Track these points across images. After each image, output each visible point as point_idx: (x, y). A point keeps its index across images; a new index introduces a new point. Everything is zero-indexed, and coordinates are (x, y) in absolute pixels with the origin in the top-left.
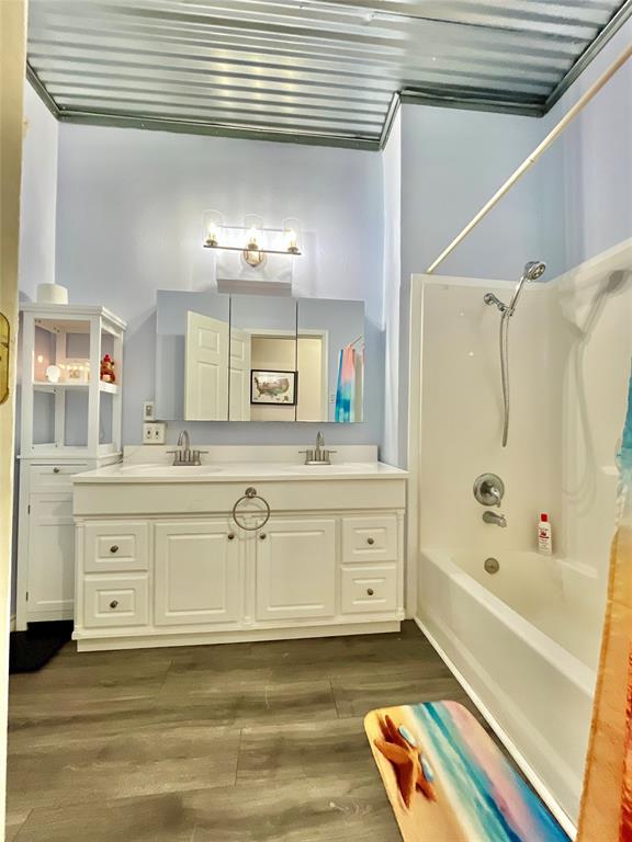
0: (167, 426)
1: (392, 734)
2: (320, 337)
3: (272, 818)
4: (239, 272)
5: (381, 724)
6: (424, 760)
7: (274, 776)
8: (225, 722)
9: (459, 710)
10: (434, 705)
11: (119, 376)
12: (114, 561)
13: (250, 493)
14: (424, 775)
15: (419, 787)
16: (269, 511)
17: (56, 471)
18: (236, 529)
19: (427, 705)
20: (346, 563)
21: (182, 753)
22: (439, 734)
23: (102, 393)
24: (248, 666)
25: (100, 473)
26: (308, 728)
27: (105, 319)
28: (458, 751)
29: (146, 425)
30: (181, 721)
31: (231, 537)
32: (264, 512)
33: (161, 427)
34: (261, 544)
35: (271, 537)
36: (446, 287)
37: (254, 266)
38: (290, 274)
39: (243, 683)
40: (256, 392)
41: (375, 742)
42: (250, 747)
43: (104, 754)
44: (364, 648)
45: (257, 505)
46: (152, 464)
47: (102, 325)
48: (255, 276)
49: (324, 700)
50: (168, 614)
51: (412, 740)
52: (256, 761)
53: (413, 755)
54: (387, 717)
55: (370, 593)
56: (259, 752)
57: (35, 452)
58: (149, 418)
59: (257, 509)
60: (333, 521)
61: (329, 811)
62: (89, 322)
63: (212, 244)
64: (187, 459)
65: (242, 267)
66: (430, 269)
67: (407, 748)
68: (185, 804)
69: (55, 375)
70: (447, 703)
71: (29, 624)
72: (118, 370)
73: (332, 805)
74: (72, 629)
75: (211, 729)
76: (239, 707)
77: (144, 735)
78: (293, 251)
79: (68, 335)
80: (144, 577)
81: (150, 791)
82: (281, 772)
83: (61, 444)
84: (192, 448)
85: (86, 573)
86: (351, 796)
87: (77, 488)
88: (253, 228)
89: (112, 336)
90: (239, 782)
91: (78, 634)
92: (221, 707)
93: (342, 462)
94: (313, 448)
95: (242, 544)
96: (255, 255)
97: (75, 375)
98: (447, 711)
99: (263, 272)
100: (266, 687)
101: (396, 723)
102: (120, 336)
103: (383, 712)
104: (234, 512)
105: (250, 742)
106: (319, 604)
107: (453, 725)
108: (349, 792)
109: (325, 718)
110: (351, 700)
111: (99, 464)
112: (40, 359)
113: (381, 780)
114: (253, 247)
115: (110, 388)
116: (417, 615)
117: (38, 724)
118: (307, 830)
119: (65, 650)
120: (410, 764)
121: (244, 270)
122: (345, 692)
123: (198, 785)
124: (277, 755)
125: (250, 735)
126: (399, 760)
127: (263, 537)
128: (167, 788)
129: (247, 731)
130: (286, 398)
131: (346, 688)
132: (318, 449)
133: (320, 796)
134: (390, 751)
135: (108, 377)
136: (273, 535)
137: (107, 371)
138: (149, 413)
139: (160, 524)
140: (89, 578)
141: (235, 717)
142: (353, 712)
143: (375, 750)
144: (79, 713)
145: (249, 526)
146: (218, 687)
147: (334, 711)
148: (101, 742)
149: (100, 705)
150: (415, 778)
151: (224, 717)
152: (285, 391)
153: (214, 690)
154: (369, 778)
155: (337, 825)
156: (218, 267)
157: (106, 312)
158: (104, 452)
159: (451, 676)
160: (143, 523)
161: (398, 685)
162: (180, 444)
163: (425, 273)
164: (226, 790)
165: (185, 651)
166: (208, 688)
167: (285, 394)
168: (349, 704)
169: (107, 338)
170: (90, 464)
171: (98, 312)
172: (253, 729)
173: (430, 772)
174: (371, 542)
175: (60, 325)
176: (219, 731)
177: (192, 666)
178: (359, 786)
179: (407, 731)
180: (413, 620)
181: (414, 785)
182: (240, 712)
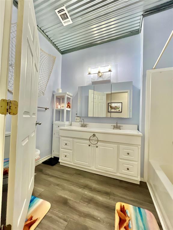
0: (80, 118)
1: (123, 210)
2: (127, 92)
3: (84, 214)
4: (97, 79)
5: (121, 206)
6: (130, 222)
7: (88, 205)
8: (82, 189)
9: (150, 214)
10: (141, 209)
11: (71, 107)
12: (66, 146)
13: (94, 135)
14: (128, 225)
15: (125, 228)
16: (98, 140)
17: (59, 126)
18: (91, 144)
19: (139, 208)
20: (120, 159)
21: (71, 191)
22: (139, 218)
23: (67, 110)
24: (91, 179)
25: (66, 128)
26: (100, 198)
27: (67, 94)
28: (144, 225)
29: (76, 117)
30: (73, 185)
31: (89, 146)
32: (97, 140)
33: (79, 118)
34: (97, 148)
35: (99, 147)
36: (161, 72)
37: (100, 77)
38: (110, 77)
39: (89, 182)
40: (110, 109)
41: (117, 210)
42: (85, 196)
43: (58, 185)
44: (125, 185)
45: (95, 138)
46: (76, 126)
47: (67, 96)
48: (101, 79)
49: (107, 194)
50: (76, 161)
51: (129, 215)
52: (85, 200)
53: (127, 219)
54: (123, 205)
55: (128, 169)
56: (87, 198)
57: (56, 122)
58: (76, 116)
59: (95, 139)
60: (116, 146)
61: (97, 219)
62: (64, 96)
63: (89, 74)
64: (84, 126)
65: (97, 78)
66: (154, 68)
67: (126, 216)
68: (68, 201)
69: (59, 107)
70: (146, 211)
71: (54, 157)
72: (71, 105)
73: (99, 219)
74: (59, 159)
75: (78, 189)
76: (86, 187)
77: (66, 185)
78: (110, 71)
79: (62, 98)
80: (71, 151)
81: (63, 196)
82: (89, 205)
83: (61, 121)
84: (85, 123)
85: (62, 148)
86: (105, 219)
87: (60, 130)
88: (99, 67)
89: (69, 98)
90: (80, 202)
91: (60, 161)
92: (82, 185)
93: (124, 129)
94: (115, 125)
95: (92, 148)
96: (100, 74)
97: (63, 107)
98: (145, 213)
99: (103, 78)
100: (94, 185)
101: (126, 208)
102: (71, 98)
103: (123, 204)
104: (90, 139)
105: (85, 195)
106: (112, 168)
107: (146, 218)
108: (105, 218)
109: (106, 198)
110: (115, 197)
111: (66, 125)
112: (58, 104)
113: (114, 220)
114: (99, 72)
115: (69, 109)
116: (148, 181)
117: (50, 175)
118: (91, 221)
119: (58, 163)
120: (125, 221)
121: (98, 78)
122: (114, 194)
123: (72, 199)
124: (90, 201)
125: (86, 194)
126: (122, 218)
127: (97, 147)
128: (66, 196)
129: (86, 193)
130: (119, 110)
131: (115, 193)
132: (117, 125)
133: (97, 215)
134: (121, 215)
135: (69, 107)
136: (100, 147)
137: (69, 106)
138: (76, 115)
139: (75, 140)
140: (62, 149)
141: (84, 189)
142: (114, 200)
143: (116, 211)
144: (56, 176)
145: (94, 144)
146: (83, 181)
147: (109, 197)
148: (59, 183)
149: (60, 176)
150: (125, 225)
151: (82, 188)
152: (119, 108)
153: (82, 181)
154: (112, 218)
155: (98, 223)
156: (92, 78)
157: (68, 93)
158: (67, 123)
159: (153, 204)
160: (72, 139)
161: (132, 199)
162: (81, 122)
163: (152, 69)
164: (77, 203)
165: (80, 171)
166: (81, 180)
167: (119, 109)
168: (114, 197)
169: (68, 98)
170: (64, 125)
171: (66, 93)
172: (87, 193)
173: (131, 226)
174: (128, 154)
175: (61, 97)
176: (80, 190)
177: (79, 174)
178: (107, 218)
179: (128, 212)
180: (146, 183)
181: (124, 226)
182: (86, 188)
